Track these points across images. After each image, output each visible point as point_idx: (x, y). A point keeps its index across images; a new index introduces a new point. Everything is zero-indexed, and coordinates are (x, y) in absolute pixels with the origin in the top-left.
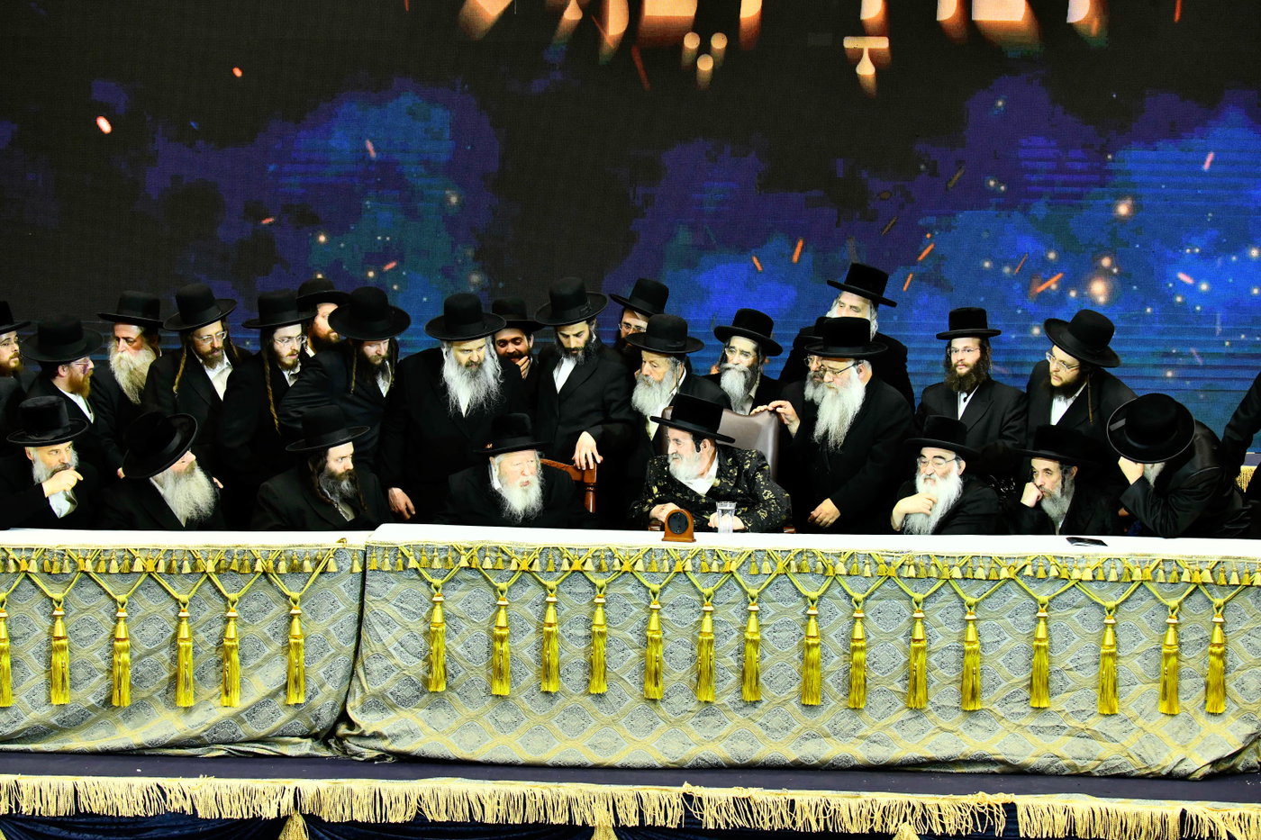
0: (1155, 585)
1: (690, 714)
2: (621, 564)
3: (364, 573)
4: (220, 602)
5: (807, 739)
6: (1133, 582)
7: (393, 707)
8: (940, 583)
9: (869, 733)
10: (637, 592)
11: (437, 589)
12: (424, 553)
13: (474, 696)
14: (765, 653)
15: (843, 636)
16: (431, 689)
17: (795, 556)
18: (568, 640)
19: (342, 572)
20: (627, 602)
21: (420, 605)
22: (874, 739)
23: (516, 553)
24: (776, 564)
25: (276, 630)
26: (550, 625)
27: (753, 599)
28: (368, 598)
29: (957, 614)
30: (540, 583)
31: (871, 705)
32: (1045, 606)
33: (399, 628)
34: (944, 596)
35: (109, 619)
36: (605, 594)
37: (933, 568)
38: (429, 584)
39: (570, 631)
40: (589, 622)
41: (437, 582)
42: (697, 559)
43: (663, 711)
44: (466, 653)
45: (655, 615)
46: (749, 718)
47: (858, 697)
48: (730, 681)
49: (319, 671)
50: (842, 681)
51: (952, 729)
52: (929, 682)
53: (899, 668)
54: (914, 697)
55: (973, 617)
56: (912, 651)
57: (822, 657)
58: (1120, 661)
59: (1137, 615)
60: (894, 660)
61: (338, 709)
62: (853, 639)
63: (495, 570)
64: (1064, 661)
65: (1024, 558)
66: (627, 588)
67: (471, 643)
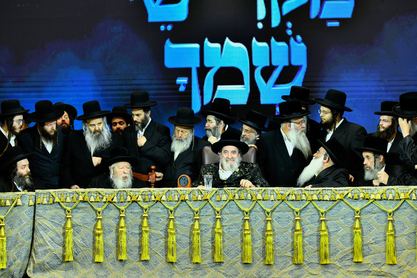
0: (411, 201)
1: (190, 269)
2: (155, 197)
3: (35, 206)
6: (400, 200)
7: (48, 270)
8: (308, 202)
10: (163, 211)
11: (69, 212)
12: (62, 195)
13: (87, 264)
14: (225, 239)
15: (262, 230)
16: (66, 260)
17: (238, 192)
18: (131, 235)
19: (25, 206)
20: (159, 216)
21: (61, 220)
23: (106, 194)
24: (228, 196)
26: (122, 227)
27: (218, 213)
28: (37, 217)
29: (316, 218)
30: (117, 208)
31: (276, 263)
32: (359, 213)
33: (51, 231)
34: (309, 210)
36: (148, 212)
37: (304, 195)
38: (65, 210)
39: (132, 231)
40: (141, 226)
41: (69, 208)
42: (191, 195)
43: (177, 268)
44: (83, 243)
45: (172, 221)
46: (218, 271)
47: (270, 258)
48: (208, 253)
49: (13, 253)
50: (263, 252)
51: (316, 273)
52: (304, 251)
53: (289, 245)
54: (297, 258)
55: (324, 219)
56: (295, 236)
57: (252, 241)
58: (397, 239)
59: (403, 216)
60: (287, 241)
61: (23, 272)
62: (267, 231)
63: (96, 202)
64: (369, 239)
65: (347, 190)
66: (158, 209)
67: (85, 238)
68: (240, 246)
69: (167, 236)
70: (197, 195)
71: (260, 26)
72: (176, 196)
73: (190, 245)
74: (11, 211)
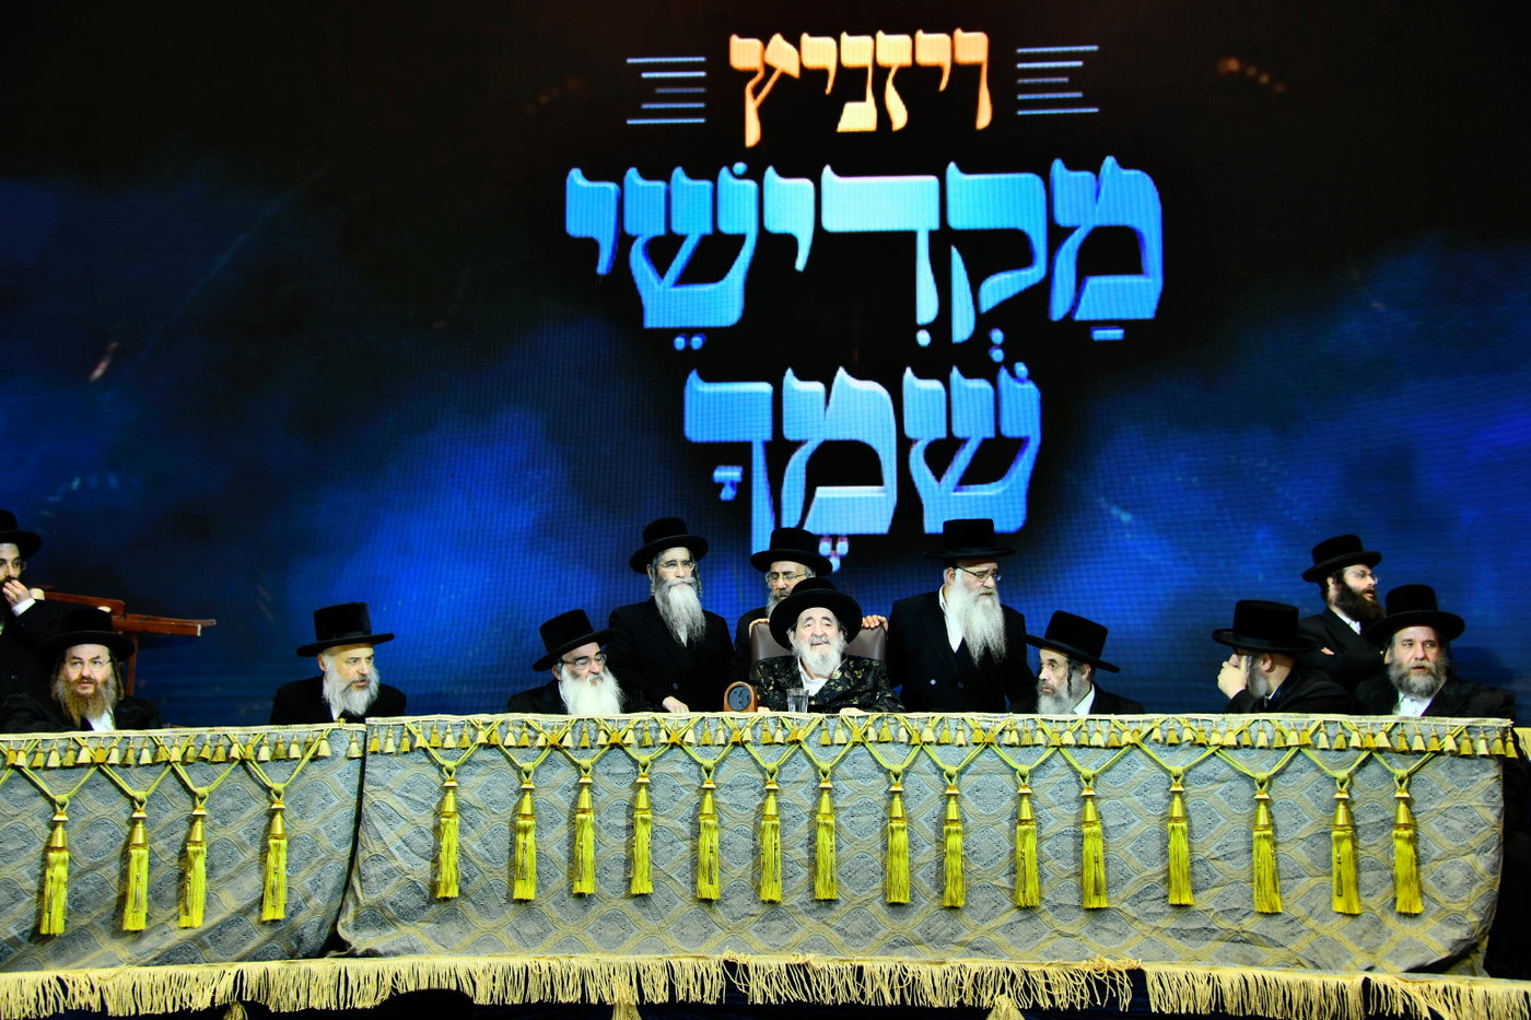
0: (1317, 752)
1: (753, 918)
2: (668, 736)
3: (363, 759)
4: (186, 800)
5: (894, 947)
6: (1288, 748)
7: (393, 922)
8: (1051, 751)
9: (971, 939)
10: (687, 770)
11: (450, 773)
12: (435, 730)
13: (493, 905)
14: (842, 842)
15: (935, 820)
16: (440, 895)
17: (874, 723)
18: (605, 832)
19: (337, 759)
20: (676, 783)
21: (429, 794)
22: (977, 945)
23: (545, 727)
24: (851, 732)
25: (254, 832)
26: (584, 811)
27: (825, 775)
28: (367, 787)
29: (1072, 791)
30: (573, 763)
31: (971, 904)
32: (1180, 780)
33: (404, 822)
34: (1053, 769)
35: (44, 826)
36: (650, 773)
37: (1040, 733)
38: (440, 767)
39: (610, 821)
40: (632, 808)
41: (450, 764)
42: (758, 730)
43: (720, 915)
44: (484, 852)
45: (709, 796)
46: (824, 923)
47: (954, 892)
48: (800, 878)
49: (304, 880)
50: (937, 876)
51: (1072, 932)
52: (1042, 876)
53: (1004, 859)
54: (1024, 892)
55: (1092, 793)
56: (1018, 836)
57: (910, 847)
58: (1279, 848)
59: (1297, 791)
60: (998, 849)
61: (327, 930)
62: (947, 822)
63: (519, 747)
64: (1208, 848)
65: (1150, 722)
66: (676, 766)
67: (490, 839)
68: (880, 860)
69: (696, 834)
70: (772, 731)
71: (924, 338)
72: (721, 732)
73: (755, 857)
74: (302, 773)
